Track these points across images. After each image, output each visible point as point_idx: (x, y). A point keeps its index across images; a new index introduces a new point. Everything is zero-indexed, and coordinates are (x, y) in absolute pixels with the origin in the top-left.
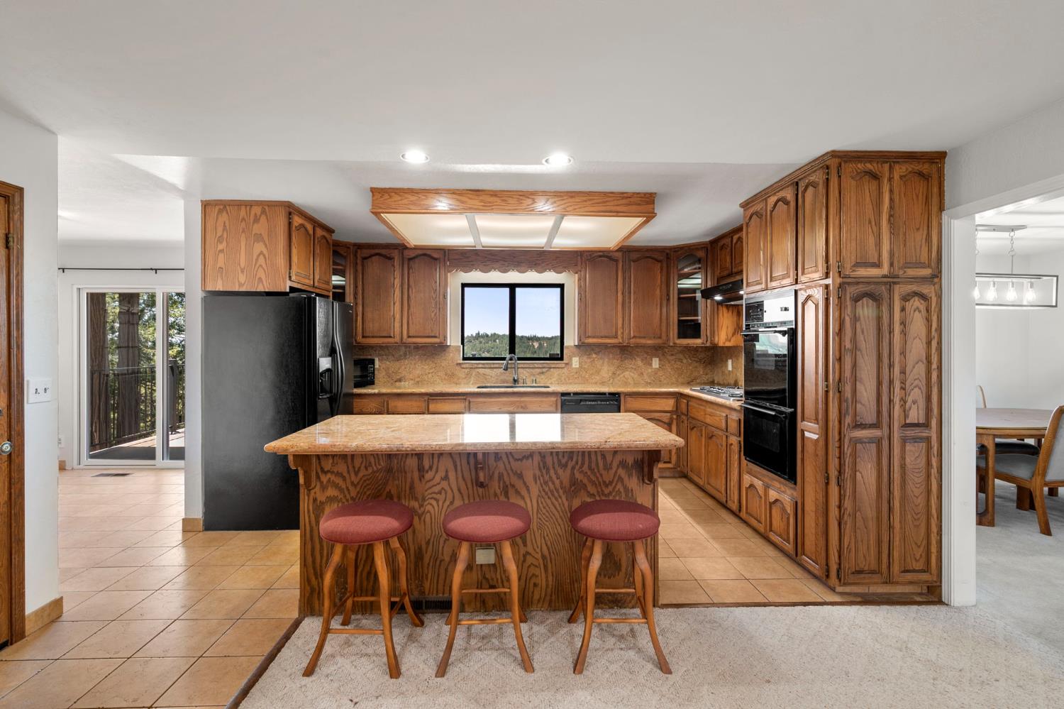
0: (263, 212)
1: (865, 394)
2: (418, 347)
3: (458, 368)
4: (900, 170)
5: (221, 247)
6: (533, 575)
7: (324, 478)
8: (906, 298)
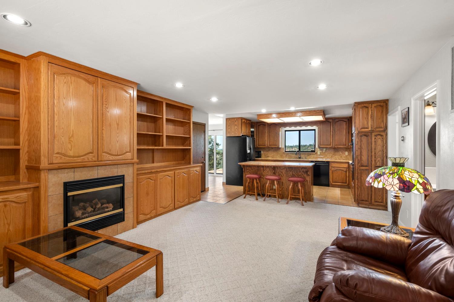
0: (237, 120)
1: (364, 159)
2: (272, 148)
3: (283, 154)
4: (374, 105)
5: (229, 127)
6: (285, 192)
7: (247, 171)
8: (376, 136)
